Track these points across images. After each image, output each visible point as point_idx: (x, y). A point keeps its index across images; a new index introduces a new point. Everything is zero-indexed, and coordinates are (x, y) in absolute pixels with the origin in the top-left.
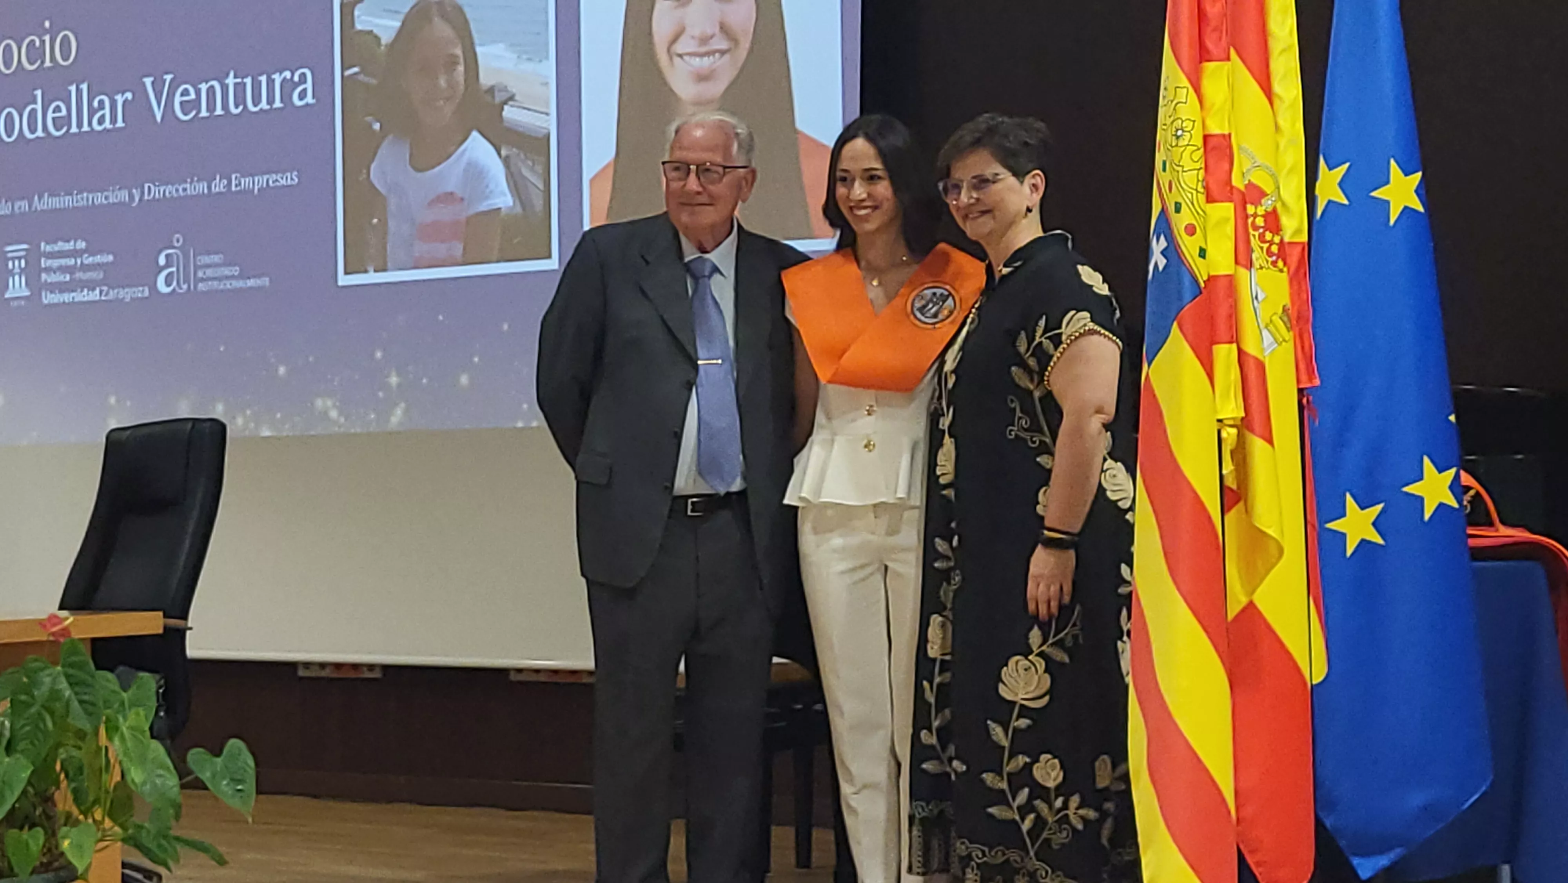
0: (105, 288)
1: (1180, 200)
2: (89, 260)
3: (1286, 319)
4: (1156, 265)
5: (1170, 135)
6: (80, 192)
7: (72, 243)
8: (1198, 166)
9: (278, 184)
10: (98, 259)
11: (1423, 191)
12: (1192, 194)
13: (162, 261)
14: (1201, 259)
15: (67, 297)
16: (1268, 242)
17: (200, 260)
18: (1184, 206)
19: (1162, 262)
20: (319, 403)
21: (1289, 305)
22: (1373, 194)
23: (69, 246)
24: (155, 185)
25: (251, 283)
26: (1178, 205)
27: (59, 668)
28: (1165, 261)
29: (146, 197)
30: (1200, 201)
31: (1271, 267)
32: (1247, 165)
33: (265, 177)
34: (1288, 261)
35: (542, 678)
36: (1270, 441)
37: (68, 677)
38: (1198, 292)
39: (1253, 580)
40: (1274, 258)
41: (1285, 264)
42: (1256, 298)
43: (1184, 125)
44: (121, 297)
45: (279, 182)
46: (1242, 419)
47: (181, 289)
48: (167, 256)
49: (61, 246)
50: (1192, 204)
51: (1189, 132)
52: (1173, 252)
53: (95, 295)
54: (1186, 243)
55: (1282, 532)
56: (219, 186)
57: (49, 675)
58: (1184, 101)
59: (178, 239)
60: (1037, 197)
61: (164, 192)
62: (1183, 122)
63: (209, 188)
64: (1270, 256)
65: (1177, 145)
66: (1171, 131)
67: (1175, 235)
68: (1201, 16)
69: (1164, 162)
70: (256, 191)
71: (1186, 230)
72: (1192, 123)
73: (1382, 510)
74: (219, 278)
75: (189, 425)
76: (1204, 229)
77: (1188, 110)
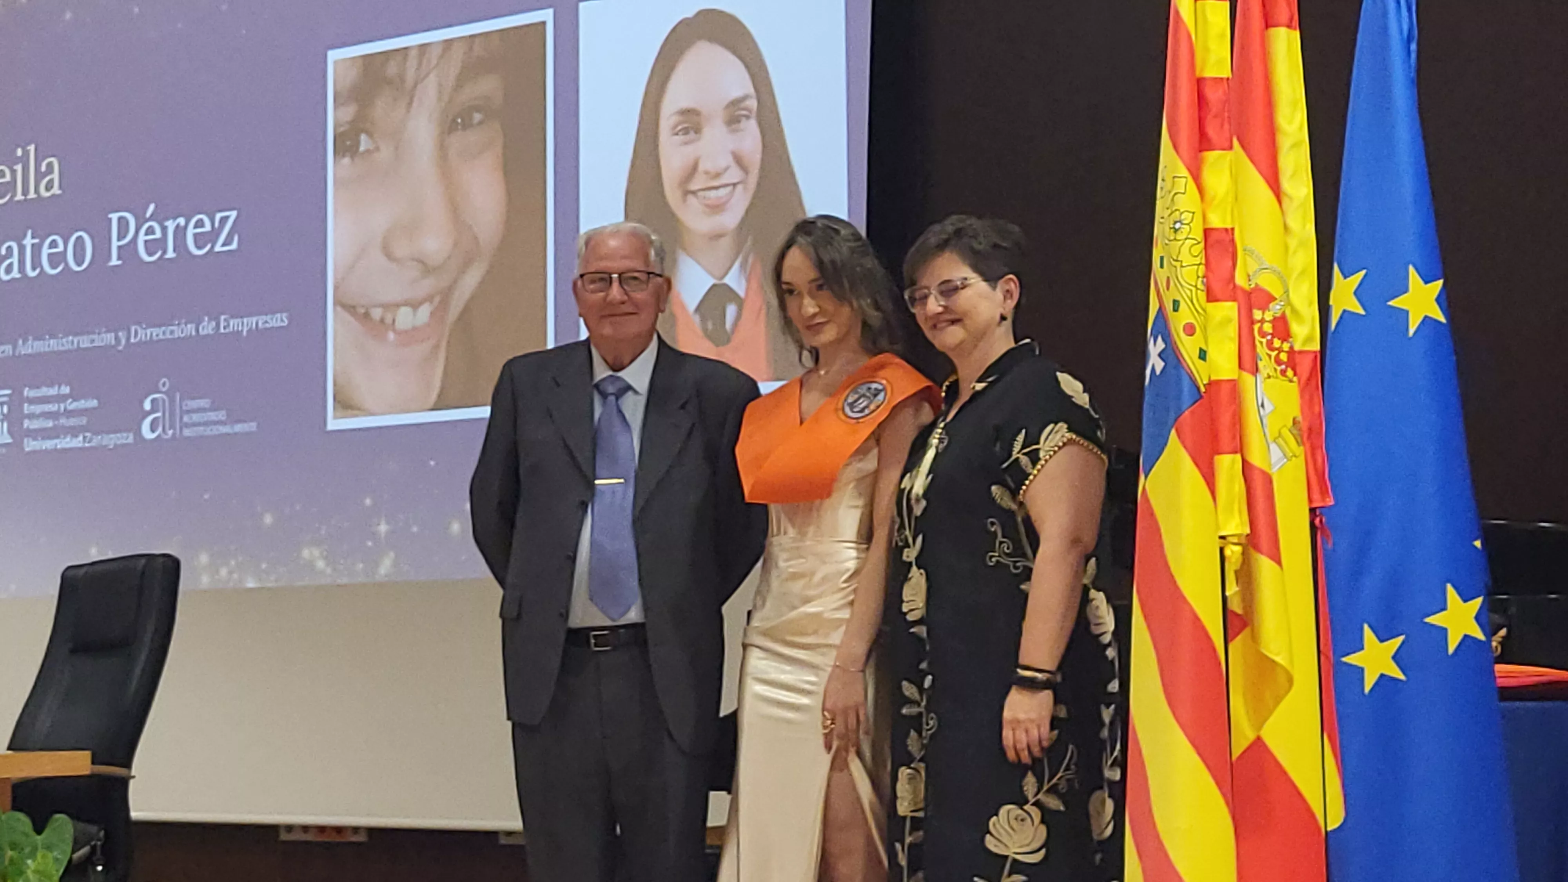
0: (88, 435)
1: (1178, 298)
2: (73, 406)
3: (1295, 432)
4: (1153, 370)
5: (1167, 229)
6: (66, 335)
7: (56, 388)
8: (1197, 261)
9: (267, 325)
10: (82, 404)
11: (1445, 300)
12: (1191, 291)
13: (147, 406)
14: (1202, 362)
15: (48, 444)
16: (1277, 349)
17: (186, 405)
18: (1182, 305)
19: (1159, 365)
20: (306, 553)
21: (1300, 418)
22: (1391, 303)
23: (53, 391)
24: (142, 328)
25: (239, 428)
26: (1177, 303)
28: (1162, 364)
29: (132, 340)
30: (1200, 299)
31: (1280, 376)
32: (1253, 266)
33: (254, 320)
34: (1298, 371)
36: (1279, 562)
38: (1198, 397)
39: (1260, 715)
40: (1283, 367)
41: (1295, 374)
42: (1263, 406)
43: (1183, 217)
44: (104, 443)
45: (269, 323)
46: (1248, 535)
47: (166, 434)
48: (153, 401)
49: (46, 391)
50: (1192, 302)
51: (1188, 224)
52: (1171, 354)
53: (77, 442)
54: (1185, 343)
55: (1291, 661)
56: (207, 328)
58: (1183, 191)
59: (164, 383)
60: (1011, 305)
61: (151, 334)
63: (197, 331)
64: (1278, 365)
65: (1175, 239)
66: (1169, 225)
67: (1173, 336)
68: (1201, 100)
69: (1162, 258)
70: (245, 333)
71: (1184, 330)
72: (1191, 215)
73: (1403, 643)
74: (206, 424)
75: (143, 561)
76: (1205, 329)
77: (1187, 201)
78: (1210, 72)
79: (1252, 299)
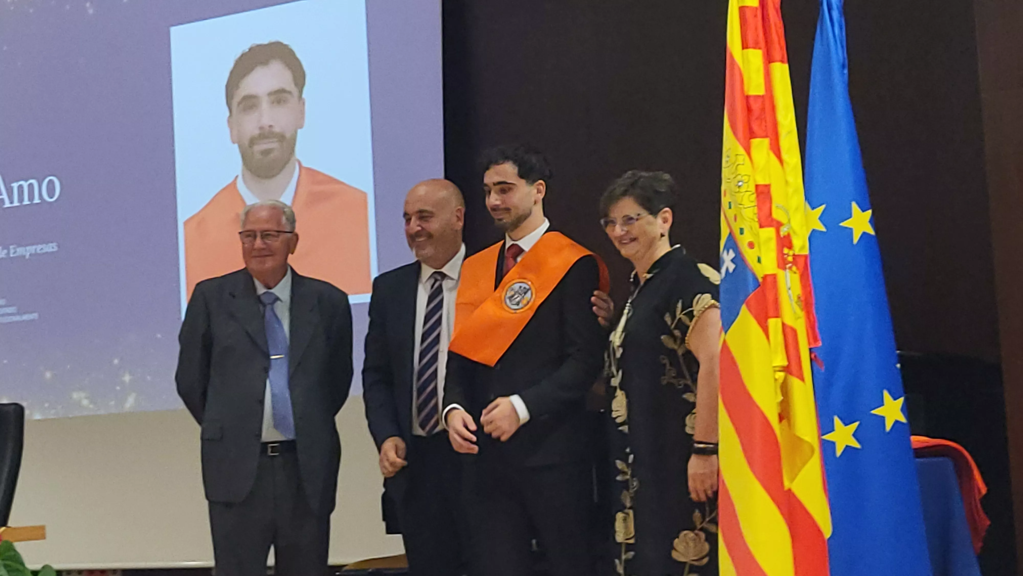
1: (742, 227)
3: (799, 303)
4: (727, 270)
5: (733, 185)
8: (753, 204)
9: (43, 251)
11: (874, 221)
12: (750, 222)
14: (759, 264)
16: (786, 254)
18: (746, 231)
19: (732, 267)
20: (75, 396)
21: (801, 295)
22: (842, 224)
25: (26, 317)
26: (742, 230)
28: (734, 266)
30: (756, 227)
31: (788, 270)
33: (34, 247)
34: (798, 267)
36: (801, 379)
38: (758, 285)
39: (795, 472)
40: (791, 264)
41: (797, 269)
42: (790, 288)
43: (743, 178)
46: (787, 366)
50: (751, 228)
51: (747, 183)
52: (739, 260)
54: (748, 254)
56: (2, 254)
58: (742, 163)
60: (668, 226)
64: (788, 264)
65: (739, 192)
66: (734, 182)
67: (741, 249)
68: (749, 110)
69: (729, 203)
70: (27, 257)
71: (747, 245)
72: (748, 177)
73: (858, 426)
74: (3, 315)
76: (759, 245)
77: (745, 169)
78: (753, 92)
79: (778, 225)
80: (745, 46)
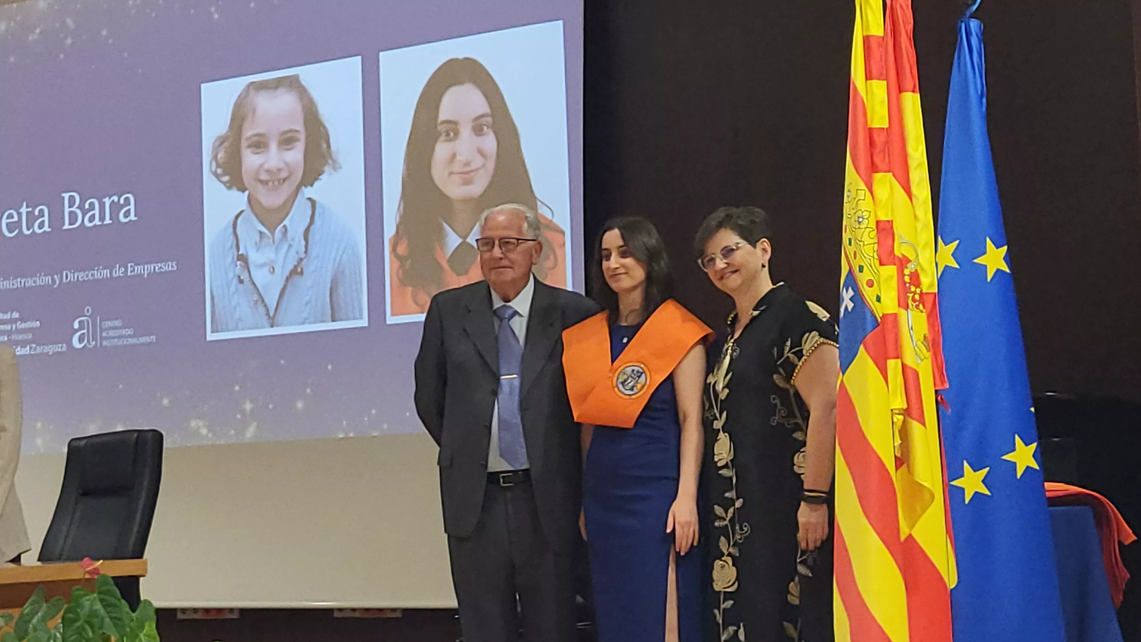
0: (34, 345)
1: (862, 264)
2: (22, 326)
3: (925, 343)
4: (846, 308)
5: (853, 222)
6: (16, 278)
7: (9, 314)
8: (873, 241)
10: (28, 325)
11: (1009, 259)
12: (870, 259)
13: (76, 325)
14: (878, 303)
16: (912, 292)
17: (105, 324)
18: (865, 268)
19: (850, 306)
20: (193, 423)
21: (927, 335)
22: (975, 261)
23: (7, 316)
24: (71, 273)
25: (142, 340)
26: (861, 268)
27: (95, 595)
28: (853, 305)
29: (64, 281)
30: (876, 264)
31: (915, 309)
32: (901, 243)
33: (153, 266)
34: (926, 306)
35: (357, 615)
36: (924, 424)
37: (102, 601)
38: (876, 325)
39: (913, 519)
40: (917, 303)
41: (924, 307)
42: (912, 328)
43: (864, 214)
44: (46, 351)
45: (163, 269)
46: (906, 409)
47: (90, 344)
48: (80, 322)
50: (871, 266)
51: (867, 219)
52: (858, 298)
53: (26, 351)
54: (867, 292)
55: (934, 485)
56: (118, 272)
57: (88, 600)
58: (863, 198)
59: (88, 310)
60: (767, 257)
62: (862, 212)
63: (111, 273)
64: (915, 302)
65: (859, 228)
66: (855, 218)
67: (860, 287)
68: (872, 143)
69: (850, 240)
70: (146, 276)
71: (867, 284)
72: (868, 213)
73: (988, 472)
74: (119, 337)
75: (136, 435)
76: (879, 283)
77: (866, 204)
78: (875, 125)
79: (902, 263)
80: (869, 77)
